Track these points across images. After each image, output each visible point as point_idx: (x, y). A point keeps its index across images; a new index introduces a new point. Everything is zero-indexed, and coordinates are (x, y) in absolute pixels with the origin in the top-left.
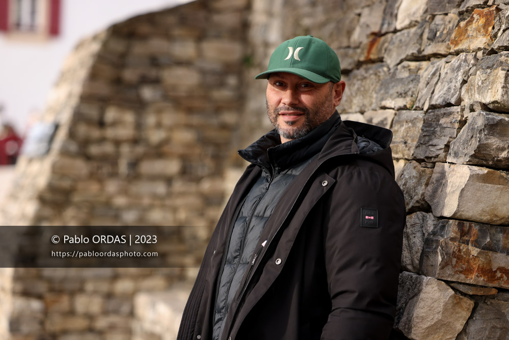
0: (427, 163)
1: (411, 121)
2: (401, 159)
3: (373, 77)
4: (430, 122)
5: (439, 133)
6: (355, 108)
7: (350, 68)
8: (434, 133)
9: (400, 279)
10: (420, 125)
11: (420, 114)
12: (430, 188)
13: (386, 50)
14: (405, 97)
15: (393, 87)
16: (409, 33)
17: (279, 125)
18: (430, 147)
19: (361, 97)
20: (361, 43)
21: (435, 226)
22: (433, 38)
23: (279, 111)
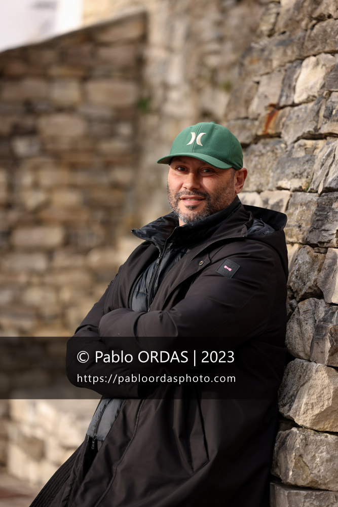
0: (320, 248)
1: (306, 204)
2: (295, 243)
3: (270, 154)
4: (324, 206)
5: (331, 218)
6: (252, 187)
7: (247, 142)
8: (327, 217)
9: (293, 366)
10: (314, 208)
11: (314, 197)
12: (322, 274)
13: (283, 125)
14: (300, 178)
15: (289, 166)
16: (306, 108)
17: (179, 209)
18: (323, 232)
19: (258, 175)
20: (259, 115)
21: (326, 312)
22: (329, 116)
23: (180, 196)
